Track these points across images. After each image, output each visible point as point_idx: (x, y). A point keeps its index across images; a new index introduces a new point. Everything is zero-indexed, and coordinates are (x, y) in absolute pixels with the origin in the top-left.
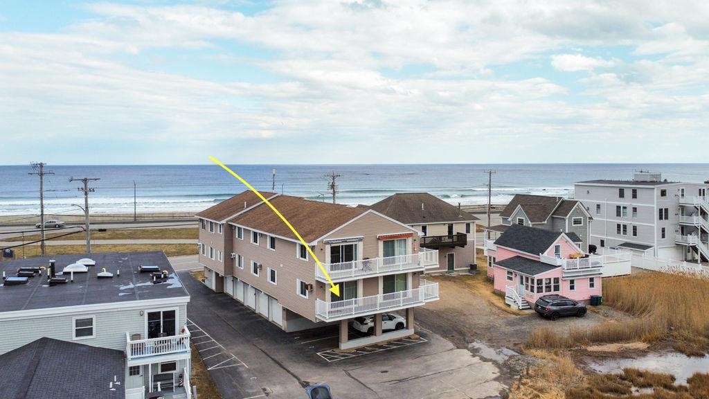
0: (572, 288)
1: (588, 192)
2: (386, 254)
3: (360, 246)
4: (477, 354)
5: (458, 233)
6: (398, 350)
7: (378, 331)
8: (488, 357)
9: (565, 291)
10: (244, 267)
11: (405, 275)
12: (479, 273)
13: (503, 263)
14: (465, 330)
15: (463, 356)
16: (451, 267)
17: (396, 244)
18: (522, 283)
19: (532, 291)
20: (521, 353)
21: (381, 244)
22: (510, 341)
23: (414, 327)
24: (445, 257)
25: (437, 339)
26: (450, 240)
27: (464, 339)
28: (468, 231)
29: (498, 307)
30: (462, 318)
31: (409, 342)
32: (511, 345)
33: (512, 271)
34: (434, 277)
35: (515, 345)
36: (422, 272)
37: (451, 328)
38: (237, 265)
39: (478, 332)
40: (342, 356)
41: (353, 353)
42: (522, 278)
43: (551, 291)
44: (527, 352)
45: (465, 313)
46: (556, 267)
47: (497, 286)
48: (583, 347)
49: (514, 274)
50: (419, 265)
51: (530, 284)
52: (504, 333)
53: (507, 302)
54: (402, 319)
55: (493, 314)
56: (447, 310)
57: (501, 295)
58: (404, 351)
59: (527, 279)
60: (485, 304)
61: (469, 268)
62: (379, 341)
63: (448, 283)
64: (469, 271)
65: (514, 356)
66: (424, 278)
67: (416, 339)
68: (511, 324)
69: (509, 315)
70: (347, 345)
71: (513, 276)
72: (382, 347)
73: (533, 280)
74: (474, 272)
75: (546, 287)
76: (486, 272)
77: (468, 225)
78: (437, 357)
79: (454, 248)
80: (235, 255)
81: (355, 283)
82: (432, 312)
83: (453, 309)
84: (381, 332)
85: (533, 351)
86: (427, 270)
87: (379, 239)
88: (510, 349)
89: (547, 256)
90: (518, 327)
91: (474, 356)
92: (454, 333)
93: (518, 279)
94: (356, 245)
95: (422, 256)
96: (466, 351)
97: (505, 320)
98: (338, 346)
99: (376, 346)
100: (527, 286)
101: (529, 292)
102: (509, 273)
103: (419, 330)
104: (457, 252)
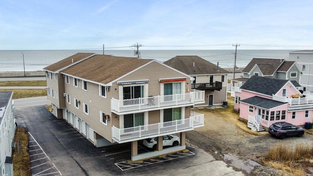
0: (294, 117)
1: (298, 58)
2: (166, 93)
3: (146, 87)
4: (231, 165)
5: (216, 82)
6: (174, 161)
7: (160, 147)
8: (239, 168)
9: (288, 119)
10: (71, 103)
11: (180, 109)
12: (228, 107)
13: (246, 101)
14: (221, 146)
15: (220, 166)
16: (211, 103)
17: (174, 86)
18: (260, 114)
19: (267, 119)
20: (262, 164)
21: (162, 86)
22: (253, 154)
23: (186, 144)
24: (208, 97)
25: (202, 153)
26: (211, 86)
27: (221, 152)
28: (223, 80)
29: (242, 129)
30: (219, 137)
31: (182, 155)
32: (254, 158)
33: (253, 106)
34: (200, 110)
35: (257, 157)
36: (192, 107)
37: (211, 145)
38: (67, 101)
39: (230, 147)
40: (133, 166)
41: (141, 164)
42: (260, 110)
43: (279, 119)
44: (266, 163)
45: (221, 133)
46: (284, 103)
47: (242, 116)
48: (307, 160)
49: (254, 108)
50: (190, 101)
51: (265, 114)
52: (249, 149)
53: (248, 126)
54: (177, 139)
55: (239, 134)
56: (209, 132)
57: (245, 122)
58: (178, 162)
59: (264, 111)
60: (234, 127)
61: (222, 104)
62: (161, 154)
63: (209, 114)
64: (222, 106)
65: (257, 166)
66: (193, 110)
67: (187, 153)
68: (252, 141)
69: (250, 135)
70: (136, 158)
71: (254, 109)
72: (162, 159)
73: (268, 113)
74: (226, 106)
75: (277, 117)
76: (233, 106)
77: (223, 77)
78: (202, 167)
79: (213, 91)
80: (66, 94)
81: (142, 114)
82: (198, 133)
83: (212, 131)
84: (162, 148)
85: (271, 162)
86: (195, 105)
87: (161, 82)
88: (254, 161)
89: (277, 96)
90: (258, 144)
91: (228, 166)
92: (214, 149)
93: (257, 111)
94: (143, 86)
95: (193, 96)
96: (222, 162)
97: (248, 139)
98: (130, 159)
99: (157, 158)
100: (263, 116)
101: (264, 120)
102: (250, 107)
103: (189, 146)
104: (215, 94)
